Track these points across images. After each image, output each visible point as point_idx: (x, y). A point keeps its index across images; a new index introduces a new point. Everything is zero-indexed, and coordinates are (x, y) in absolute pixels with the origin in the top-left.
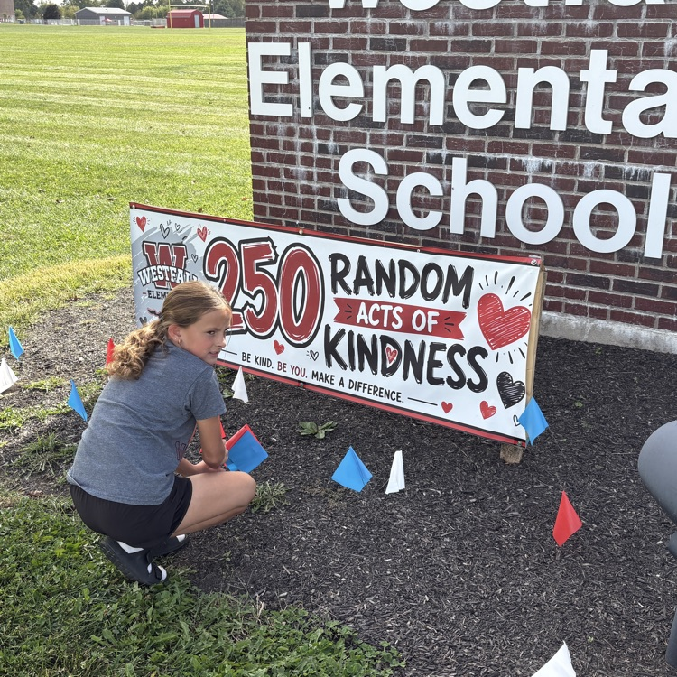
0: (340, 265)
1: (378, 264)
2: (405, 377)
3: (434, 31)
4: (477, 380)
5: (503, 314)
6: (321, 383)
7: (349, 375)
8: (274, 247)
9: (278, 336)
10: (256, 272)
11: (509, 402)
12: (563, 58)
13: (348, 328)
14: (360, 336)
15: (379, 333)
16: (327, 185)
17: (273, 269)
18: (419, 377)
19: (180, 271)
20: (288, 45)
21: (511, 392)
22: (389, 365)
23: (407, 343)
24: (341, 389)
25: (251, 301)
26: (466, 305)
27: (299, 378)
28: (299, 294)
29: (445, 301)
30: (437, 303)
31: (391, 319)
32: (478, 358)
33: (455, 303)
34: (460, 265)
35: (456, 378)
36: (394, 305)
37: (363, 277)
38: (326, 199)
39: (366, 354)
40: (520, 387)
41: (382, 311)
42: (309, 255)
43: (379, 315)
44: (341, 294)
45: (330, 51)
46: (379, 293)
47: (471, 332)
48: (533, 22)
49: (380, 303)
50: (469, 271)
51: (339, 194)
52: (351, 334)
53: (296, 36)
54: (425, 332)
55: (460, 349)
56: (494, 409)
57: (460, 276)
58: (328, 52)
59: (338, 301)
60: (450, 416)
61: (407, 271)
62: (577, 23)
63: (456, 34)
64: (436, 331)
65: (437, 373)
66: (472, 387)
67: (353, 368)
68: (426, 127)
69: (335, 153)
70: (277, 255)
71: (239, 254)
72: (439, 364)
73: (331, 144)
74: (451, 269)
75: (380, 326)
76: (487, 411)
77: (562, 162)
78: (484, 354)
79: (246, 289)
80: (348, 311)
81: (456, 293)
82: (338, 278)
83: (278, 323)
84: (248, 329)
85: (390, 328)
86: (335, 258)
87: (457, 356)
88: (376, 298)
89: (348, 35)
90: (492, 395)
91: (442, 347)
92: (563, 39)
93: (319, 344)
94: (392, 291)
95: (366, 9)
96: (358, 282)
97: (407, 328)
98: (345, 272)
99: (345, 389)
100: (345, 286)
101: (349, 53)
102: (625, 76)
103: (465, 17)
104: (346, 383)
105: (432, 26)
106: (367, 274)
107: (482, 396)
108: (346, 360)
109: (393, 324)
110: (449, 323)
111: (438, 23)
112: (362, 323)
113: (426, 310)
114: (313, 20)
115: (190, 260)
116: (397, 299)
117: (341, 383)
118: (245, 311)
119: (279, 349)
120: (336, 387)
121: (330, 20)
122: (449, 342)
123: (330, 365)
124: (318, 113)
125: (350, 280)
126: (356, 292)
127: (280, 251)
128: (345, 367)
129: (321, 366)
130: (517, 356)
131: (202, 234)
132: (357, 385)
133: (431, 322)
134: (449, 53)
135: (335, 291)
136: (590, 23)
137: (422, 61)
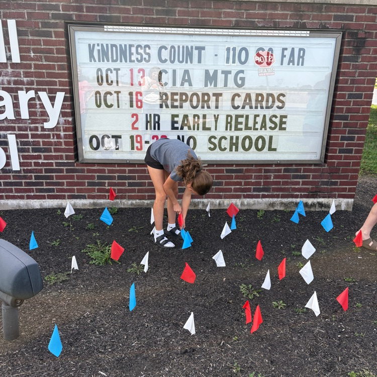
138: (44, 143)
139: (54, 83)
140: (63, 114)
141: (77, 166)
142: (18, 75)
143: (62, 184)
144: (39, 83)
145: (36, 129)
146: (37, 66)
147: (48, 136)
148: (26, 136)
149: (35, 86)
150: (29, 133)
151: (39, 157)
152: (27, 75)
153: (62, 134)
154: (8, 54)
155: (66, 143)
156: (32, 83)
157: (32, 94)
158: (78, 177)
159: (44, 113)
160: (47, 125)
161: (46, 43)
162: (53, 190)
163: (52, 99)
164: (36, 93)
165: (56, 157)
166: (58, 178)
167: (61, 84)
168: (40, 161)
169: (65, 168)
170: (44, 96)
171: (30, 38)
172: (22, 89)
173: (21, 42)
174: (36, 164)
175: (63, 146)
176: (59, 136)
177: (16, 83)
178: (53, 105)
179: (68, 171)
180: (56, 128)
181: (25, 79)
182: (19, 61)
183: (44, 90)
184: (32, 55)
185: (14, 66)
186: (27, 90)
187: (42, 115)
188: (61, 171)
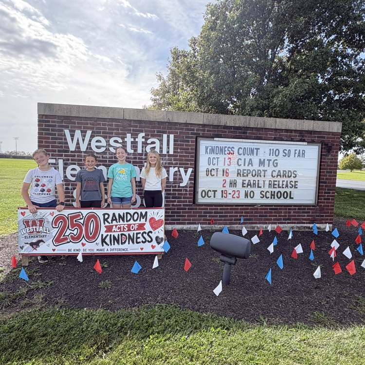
0: (106, 216)
1: (119, 214)
2: (129, 243)
3: (103, 157)
4: (150, 240)
5: (156, 221)
6: (100, 252)
7: (110, 247)
8: (82, 214)
9: (83, 241)
10: (75, 223)
11: (159, 243)
12: (138, 164)
13: (109, 234)
14: (114, 235)
15: (120, 233)
16: (68, 199)
17: (82, 221)
18: (133, 243)
19: (41, 227)
20: (55, 160)
21: (159, 241)
22: (123, 242)
23: (129, 234)
24: (107, 252)
25: (72, 232)
26: (146, 221)
27: (92, 252)
28: (92, 227)
29: (140, 221)
30: (138, 222)
31: (124, 228)
32: (150, 234)
33: (143, 221)
34: (143, 211)
35: (144, 240)
36: (124, 225)
37: (114, 218)
38: (68, 203)
39: (116, 240)
40: (162, 239)
41: (121, 227)
42: (95, 215)
43: (120, 228)
44: (107, 224)
45: (70, 162)
46: (119, 222)
47: (148, 227)
48: (130, 156)
49: (120, 225)
50: (146, 213)
52: (111, 235)
53: (57, 157)
54: (134, 230)
55: (145, 233)
56: (155, 246)
57: (144, 214)
58: (69, 162)
59: (105, 227)
60: (143, 251)
61: (128, 215)
62: (141, 157)
63: (109, 158)
64: (138, 229)
65: (138, 240)
66: (149, 242)
67: (111, 245)
69: (72, 190)
70: (83, 217)
71: (68, 218)
72: (139, 238)
73: (70, 187)
74: (141, 213)
75: (120, 231)
76: (153, 247)
77: (139, 188)
78: (151, 232)
79: (70, 229)
80: (109, 229)
81: (143, 218)
82: (105, 220)
83: (83, 237)
84: (70, 241)
85: (124, 231)
86: (104, 215)
87: (144, 235)
88: (118, 223)
89: (76, 158)
90: (154, 243)
91: (140, 233)
92: (137, 160)
93: (99, 240)
94: (123, 221)
95: (82, 152)
96: (112, 220)
97: (129, 230)
98: (108, 218)
99: (109, 252)
100: (108, 222)
101: (76, 162)
103: (111, 154)
104: (109, 250)
105: (102, 156)
106: (116, 217)
107: (151, 243)
108: (109, 243)
109: (125, 230)
110: (141, 226)
111: (104, 156)
112: (114, 231)
113: (134, 224)
114: (64, 153)
115: (46, 223)
116: (126, 223)
117: (107, 250)
118: (70, 236)
119: (83, 245)
120: (106, 252)
121: (70, 154)
122: (142, 232)
123: (103, 246)
124: (65, 179)
125: (109, 220)
126: (112, 223)
127: (84, 215)
128: (108, 245)
129: (100, 247)
130: (160, 231)
131: (52, 214)
132: (113, 250)
133: (136, 227)
134: (108, 163)
135: (105, 224)
136: (144, 157)
137: (100, 165)
138: (178, 194)
139: (188, 164)
140: (190, 179)
141: (194, 206)
142: (171, 160)
143: (185, 216)
144: (180, 164)
145: (175, 186)
146: (180, 156)
147: (181, 190)
148: (170, 190)
149: (178, 166)
150: (172, 188)
151: (175, 201)
152: (175, 160)
153: (188, 189)
154: (168, 150)
155: (190, 194)
156: (177, 164)
157: (176, 169)
158: (194, 213)
159: (181, 179)
160: (181, 185)
161: (186, 145)
162: (179, 220)
163: (186, 172)
164: (178, 169)
165: (184, 202)
166: (183, 213)
167: (191, 164)
168: (175, 204)
169: (187, 207)
170: (182, 170)
171: (179, 143)
172: (171, 167)
173: (175, 145)
174: (173, 205)
175: (188, 196)
176: (186, 191)
177: (169, 164)
178: (186, 175)
179: (189, 209)
180: (186, 186)
181: (174, 162)
182: (172, 154)
183: (182, 167)
184: (179, 150)
185: (169, 155)
186: (174, 167)
187: (179, 180)
188: (185, 209)
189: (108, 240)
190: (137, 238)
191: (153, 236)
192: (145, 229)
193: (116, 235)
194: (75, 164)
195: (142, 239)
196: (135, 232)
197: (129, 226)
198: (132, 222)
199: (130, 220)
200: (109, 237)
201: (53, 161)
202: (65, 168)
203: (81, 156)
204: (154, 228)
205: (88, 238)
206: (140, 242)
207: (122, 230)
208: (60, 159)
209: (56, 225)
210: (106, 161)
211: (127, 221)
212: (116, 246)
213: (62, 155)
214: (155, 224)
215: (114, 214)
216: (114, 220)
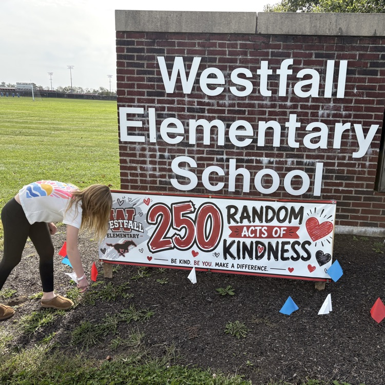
0: (233, 211)
1: (254, 209)
2: (269, 259)
3: (218, 105)
4: (305, 256)
5: (319, 225)
6: (221, 268)
7: (236, 262)
8: (193, 205)
9: (195, 248)
10: (181, 218)
11: (321, 263)
12: (277, 117)
13: (237, 240)
14: (244, 243)
15: (254, 240)
17: (193, 216)
18: (276, 258)
19: (131, 222)
20: (143, 109)
21: (323, 259)
22: (259, 254)
23: (269, 243)
24: (233, 269)
25: (178, 232)
26: (300, 223)
27: (208, 267)
28: (208, 226)
29: (290, 222)
30: (286, 224)
31: (261, 232)
32: (307, 246)
33: (295, 222)
34: (297, 206)
35: (295, 256)
36: (262, 226)
37: (245, 215)
38: (163, 180)
39: (247, 251)
40: (328, 256)
41: (256, 230)
42: (215, 207)
43: (254, 232)
44: (233, 223)
45: (166, 112)
46: (254, 221)
47: (303, 234)
48: (264, 102)
49: (255, 226)
50: (302, 209)
51: (170, 177)
52: (239, 242)
53: (146, 105)
54: (279, 237)
55: (298, 243)
56: (314, 267)
57: (297, 210)
58: (164, 113)
59: (231, 228)
60: (292, 274)
61: (270, 211)
62: (283, 103)
63: (229, 106)
64: (285, 236)
65: (286, 255)
66: (303, 259)
67: (239, 258)
68: (215, 146)
69: (169, 158)
70: (195, 209)
71: (171, 210)
72: (287, 251)
73: (166, 154)
74: (292, 208)
75: (255, 237)
76: (311, 269)
77: (278, 159)
78: (309, 243)
79: (175, 227)
80: (236, 232)
81: (296, 218)
82: (231, 217)
83: (195, 241)
84: (175, 247)
85: (260, 237)
86: (229, 208)
87: (296, 246)
88: (252, 224)
89: (176, 105)
90: (313, 261)
91: (288, 243)
92: (277, 110)
93: (220, 249)
94: (261, 220)
95: (185, 94)
96: (242, 218)
97: (270, 236)
98: (235, 213)
99: (235, 269)
100: (235, 220)
101: (176, 113)
102: (303, 125)
103: (233, 100)
104: (235, 266)
105: (218, 103)
106: (248, 213)
107: (308, 262)
108: (235, 255)
109: (262, 235)
110: (291, 232)
111: (221, 102)
112: (245, 236)
113: (280, 227)
114: (156, 98)
115: (138, 215)
116: (264, 223)
117: (233, 266)
118: (174, 238)
119: (195, 254)
120: (230, 268)
121: (165, 98)
122: (292, 241)
123: (226, 258)
124: (159, 140)
125: (238, 217)
126: (241, 222)
127: (197, 207)
128: (234, 258)
129: (221, 260)
130: (326, 243)
131: (147, 202)
132: (242, 266)
133: (282, 232)
134: (226, 115)
135: (229, 222)
136: (289, 103)
137: (214, 118)
138: (348, 172)
139: (371, 117)
140: (373, 145)
141: (376, 194)
142: (338, 109)
143: (357, 211)
144: (356, 116)
145: (344, 158)
146: (357, 101)
147: (354, 165)
148: (333, 164)
149: (351, 119)
150: (336, 161)
151: (340, 185)
152: (346, 109)
153: (368, 163)
154: (334, 90)
155: (369, 173)
156: (349, 116)
157: (348, 126)
158: (374, 206)
159: (355, 145)
160: (355, 155)
161: (370, 81)
162: (347, 217)
163: (366, 131)
164: (352, 125)
165: (357, 186)
166: (354, 205)
167: (377, 117)
168: (341, 188)
169: (363, 196)
170: (358, 128)
171: (357, 76)
172: (339, 122)
173: (348, 80)
174: (337, 191)
175: (366, 175)
176: (364, 166)
177: (335, 115)
178: (365, 137)
179: (365, 199)
180: (364, 158)
181: (344, 113)
182: (342, 97)
183: (359, 123)
184: (355, 91)
185: (337, 101)
186: (344, 123)
187: (352, 146)
188: (359, 199)
189: (233, 250)
190: (284, 251)
191: (313, 250)
192: (297, 237)
193: (248, 242)
194: (173, 116)
195: (291, 253)
196: (280, 241)
197: (270, 229)
198: (275, 223)
199: (272, 219)
200: (235, 245)
201: (140, 111)
202: (158, 123)
203: (182, 102)
204: (316, 237)
205: (203, 243)
206: (288, 259)
207: (258, 236)
208: (151, 107)
209: (152, 220)
210: (223, 112)
211: (267, 221)
212: (247, 261)
213: (153, 101)
214: (316, 229)
215: (245, 208)
216: (245, 218)
